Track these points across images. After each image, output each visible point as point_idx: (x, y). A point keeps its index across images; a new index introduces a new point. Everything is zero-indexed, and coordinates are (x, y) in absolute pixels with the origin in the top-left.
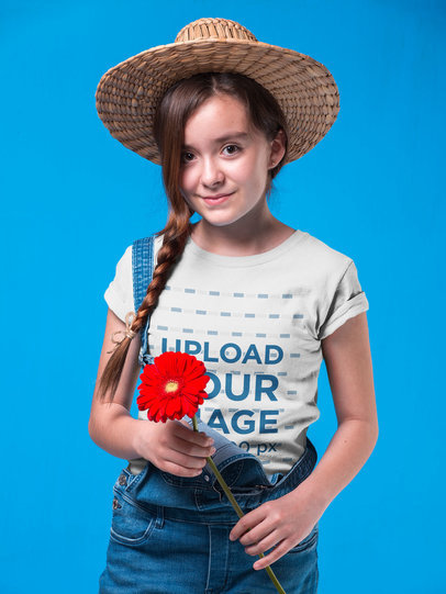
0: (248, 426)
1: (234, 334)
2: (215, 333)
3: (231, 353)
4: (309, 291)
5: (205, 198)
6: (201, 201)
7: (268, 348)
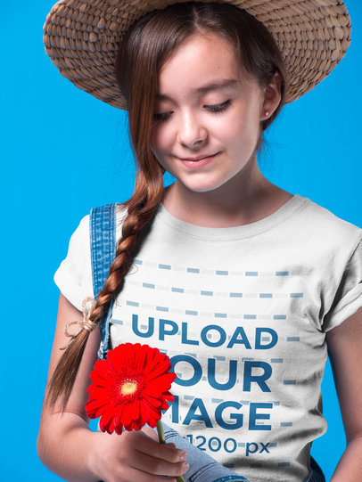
0: (235, 421)
1: (217, 315)
2: (195, 313)
3: (214, 336)
4: (311, 271)
5: (183, 160)
6: (178, 163)
7: (259, 331)
